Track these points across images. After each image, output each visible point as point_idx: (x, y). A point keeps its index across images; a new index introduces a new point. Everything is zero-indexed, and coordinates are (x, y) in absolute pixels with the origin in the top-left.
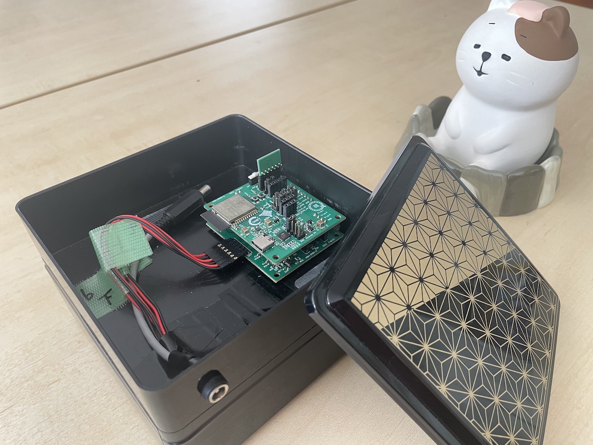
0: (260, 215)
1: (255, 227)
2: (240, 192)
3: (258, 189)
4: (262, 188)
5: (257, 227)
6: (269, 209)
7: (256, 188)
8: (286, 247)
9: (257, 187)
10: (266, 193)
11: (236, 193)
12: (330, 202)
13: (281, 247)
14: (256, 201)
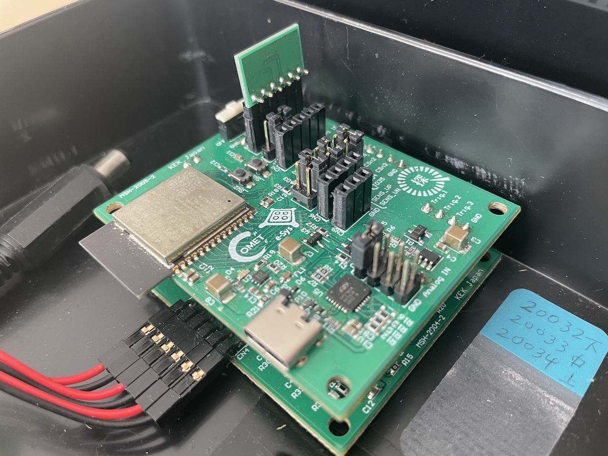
0: (261, 226)
1: (251, 269)
2: (196, 161)
3: (247, 148)
4: (259, 142)
5: (256, 268)
6: (286, 205)
7: (240, 146)
8: (365, 336)
9: (243, 142)
10: (272, 155)
11: (186, 166)
12: (458, 164)
13: (347, 338)
14: (244, 183)
